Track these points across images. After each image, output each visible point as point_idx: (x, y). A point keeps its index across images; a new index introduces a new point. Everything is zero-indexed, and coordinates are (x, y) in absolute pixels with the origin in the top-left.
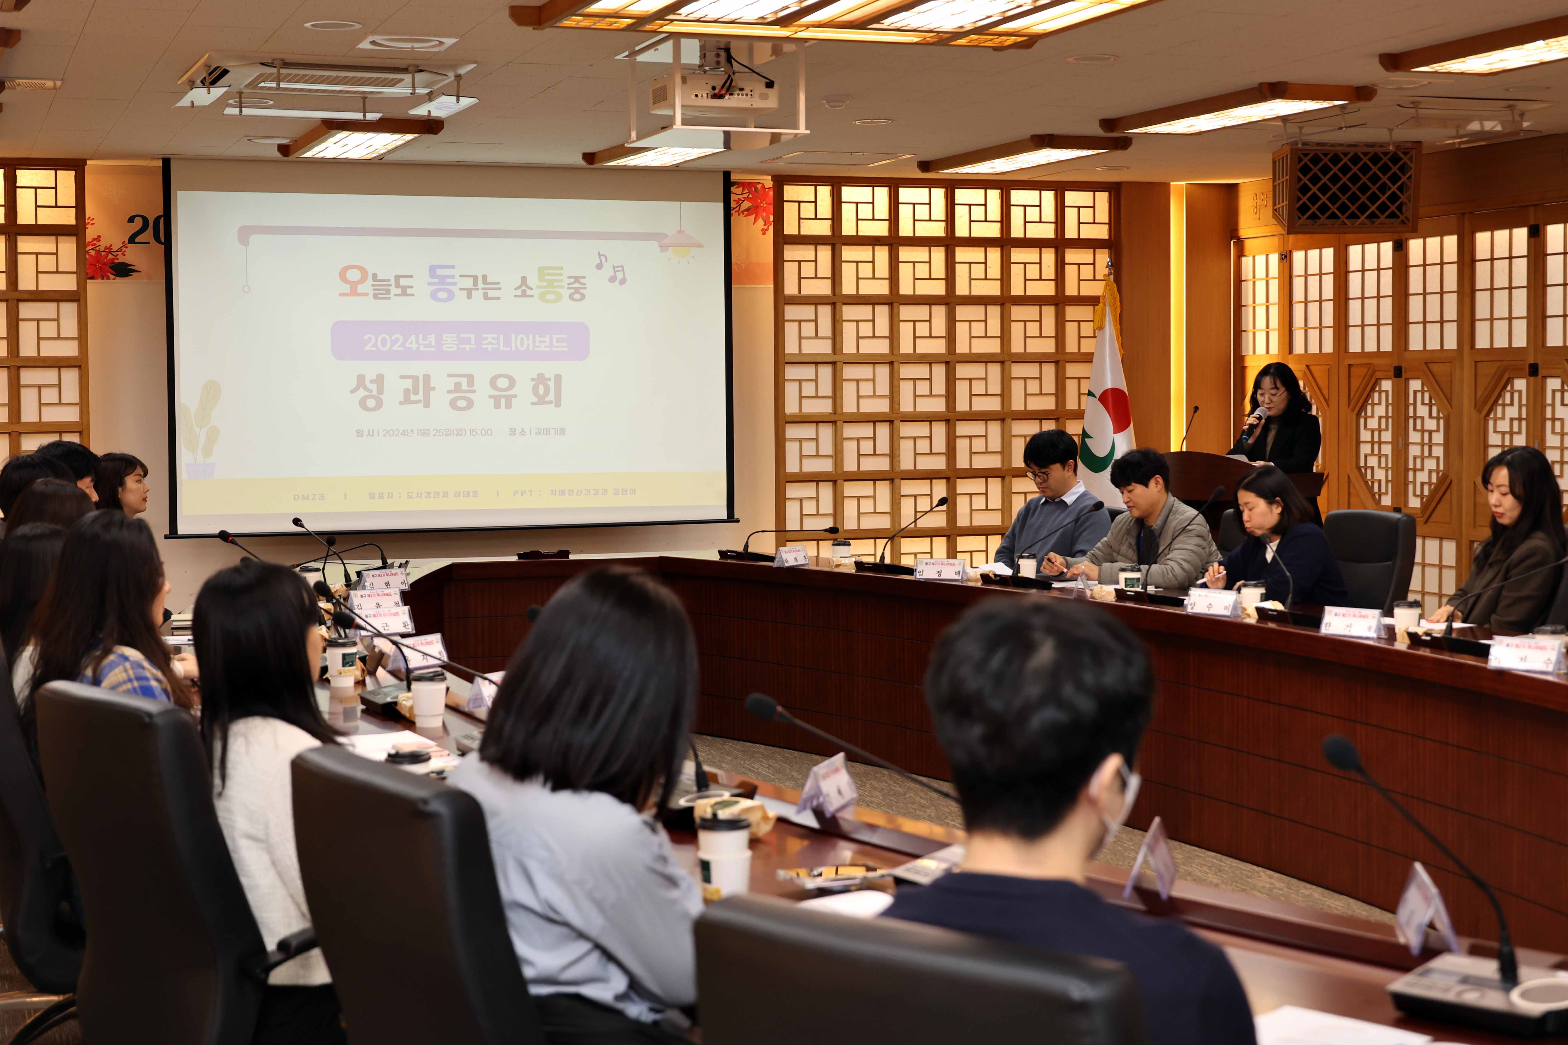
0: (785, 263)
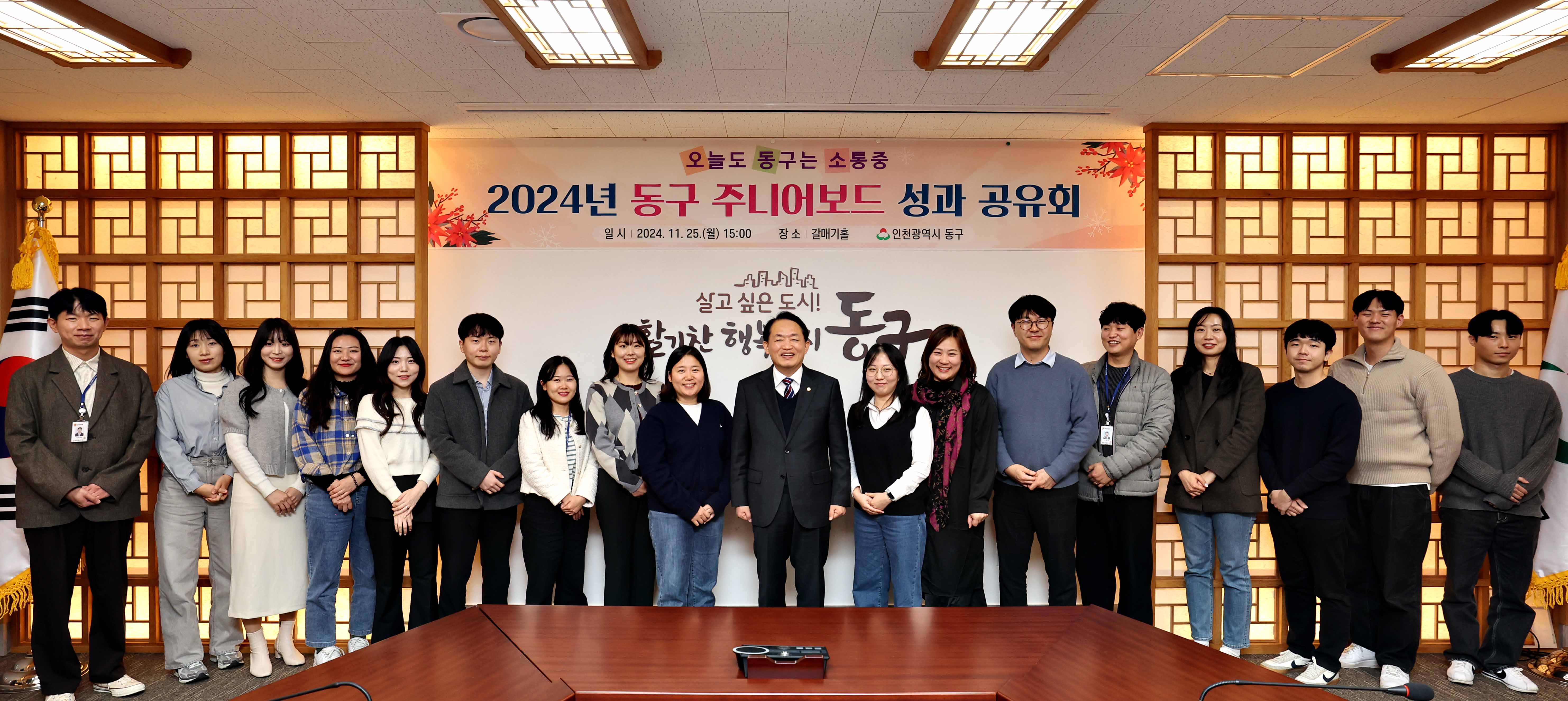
0: (1160, 220)
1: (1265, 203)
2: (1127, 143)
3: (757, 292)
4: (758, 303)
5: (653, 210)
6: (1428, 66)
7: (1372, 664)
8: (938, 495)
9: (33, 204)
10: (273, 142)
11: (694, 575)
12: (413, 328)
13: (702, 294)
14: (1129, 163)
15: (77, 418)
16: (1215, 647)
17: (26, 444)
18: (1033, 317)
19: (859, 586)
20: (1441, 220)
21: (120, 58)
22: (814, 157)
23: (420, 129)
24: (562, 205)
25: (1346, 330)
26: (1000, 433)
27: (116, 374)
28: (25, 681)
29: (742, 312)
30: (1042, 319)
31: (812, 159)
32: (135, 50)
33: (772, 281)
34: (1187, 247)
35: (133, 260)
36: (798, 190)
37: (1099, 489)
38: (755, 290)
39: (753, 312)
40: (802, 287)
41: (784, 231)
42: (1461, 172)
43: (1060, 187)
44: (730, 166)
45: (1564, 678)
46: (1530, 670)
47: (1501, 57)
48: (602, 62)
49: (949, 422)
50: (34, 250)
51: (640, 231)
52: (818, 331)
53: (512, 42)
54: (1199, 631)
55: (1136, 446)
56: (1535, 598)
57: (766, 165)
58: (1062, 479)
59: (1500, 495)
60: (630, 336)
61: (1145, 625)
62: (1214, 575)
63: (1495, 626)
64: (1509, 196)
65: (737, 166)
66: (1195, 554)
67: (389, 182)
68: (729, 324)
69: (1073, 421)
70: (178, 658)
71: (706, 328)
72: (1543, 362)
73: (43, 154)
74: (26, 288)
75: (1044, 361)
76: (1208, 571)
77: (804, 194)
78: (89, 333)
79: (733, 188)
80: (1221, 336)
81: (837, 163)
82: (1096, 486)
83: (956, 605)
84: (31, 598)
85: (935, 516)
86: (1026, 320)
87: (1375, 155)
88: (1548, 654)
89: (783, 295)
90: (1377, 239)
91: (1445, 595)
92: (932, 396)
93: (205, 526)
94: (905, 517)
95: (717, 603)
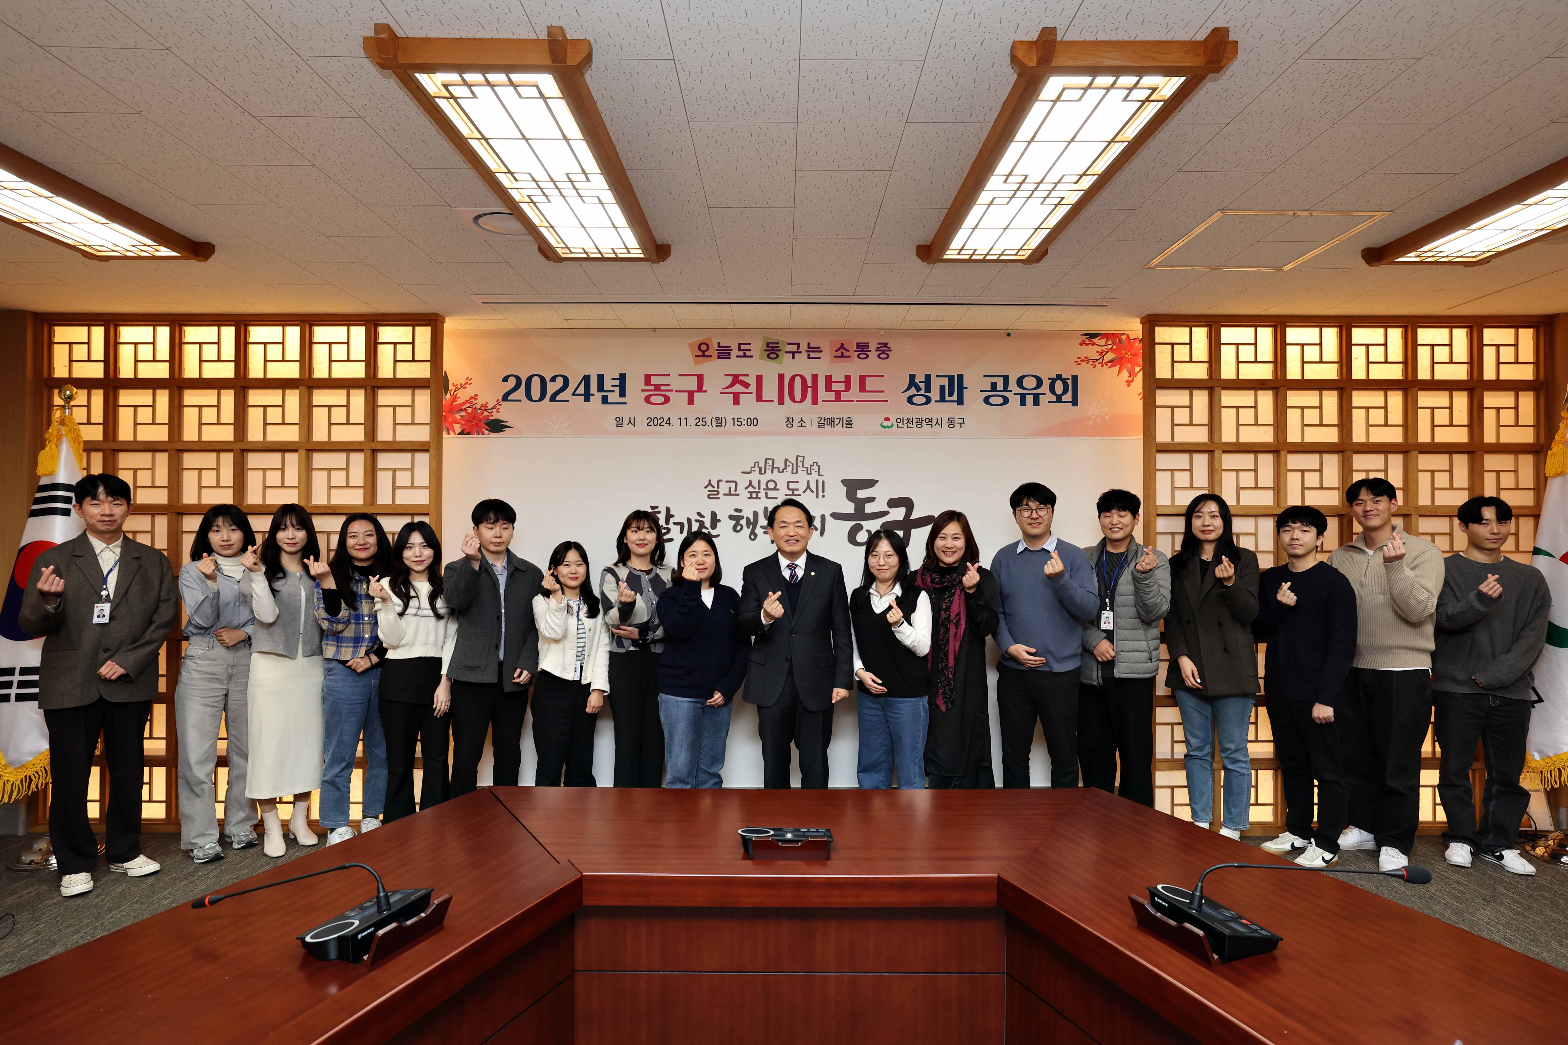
0: (1157, 409)
1: (1259, 392)
2: (1124, 334)
3: (764, 479)
4: (764, 489)
5: (662, 399)
6: (1417, 259)
7: (1370, 845)
8: (944, 676)
9: (60, 392)
10: (293, 333)
11: (702, 757)
12: (427, 514)
13: (710, 481)
14: (1126, 354)
15: (100, 600)
16: (1214, 829)
18: (1033, 505)
19: (863, 768)
20: (1432, 409)
21: (146, 251)
22: (819, 348)
23: (436, 320)
24: (574, 394)
25: (1341, 516)
27: (137, 558)
28: (43, 861)
29: (749, 498)
30: (1042, 506)
31: (818, 350)
32: (160, 244)
33: (779, 468)
34: (1185, 436)
35: (155, 447)
36: (803, 379)
38: (761, 477)
39: (760, 498)
40: (808, 474)
41: (790, 420)
42: (1451, 362)
43: (1059, 377)
44: (737, 357)
45: (1562, 860)
46: (1527, 852)
47: (1488, 251)
48: (613, 256)
49: (953, 604)
50: (59, 438)
51: (650, 420)
52: (823, 518)
53: (527, 238)
54: (1199, 813)
56: (1531, 780)
57: (772, 356)
60: (642, 521)
61: (1146, 808)
62: (1213, 757)
63: (1491, 809)
64: (1499, 385)
65: (745, 356)
66: (1196, 737)
67: (406, 371)
68: (737, 510)
70: (194, 838)
71: (714, 515)
72: (1535, 548)
73: (70, 344)
74: (51, 474)
75: (1044, 547)
76: (1207, 754)
77: (810, 384)
78: (112, 519)
79: (741, 378)
80: (1218, 522)
81: (842, 353)
83: (959, 787)
84: (49, 779)
85: (941, 697)
86: (1027, 507)
87: (1367, 345)
88: (1545, 836)
89: (789, 482)
90: (1371, 428)
91: (1440, 778)
92: (937, 580)
93: (225, 709)
94: (908, 699)
95: (725, 785)
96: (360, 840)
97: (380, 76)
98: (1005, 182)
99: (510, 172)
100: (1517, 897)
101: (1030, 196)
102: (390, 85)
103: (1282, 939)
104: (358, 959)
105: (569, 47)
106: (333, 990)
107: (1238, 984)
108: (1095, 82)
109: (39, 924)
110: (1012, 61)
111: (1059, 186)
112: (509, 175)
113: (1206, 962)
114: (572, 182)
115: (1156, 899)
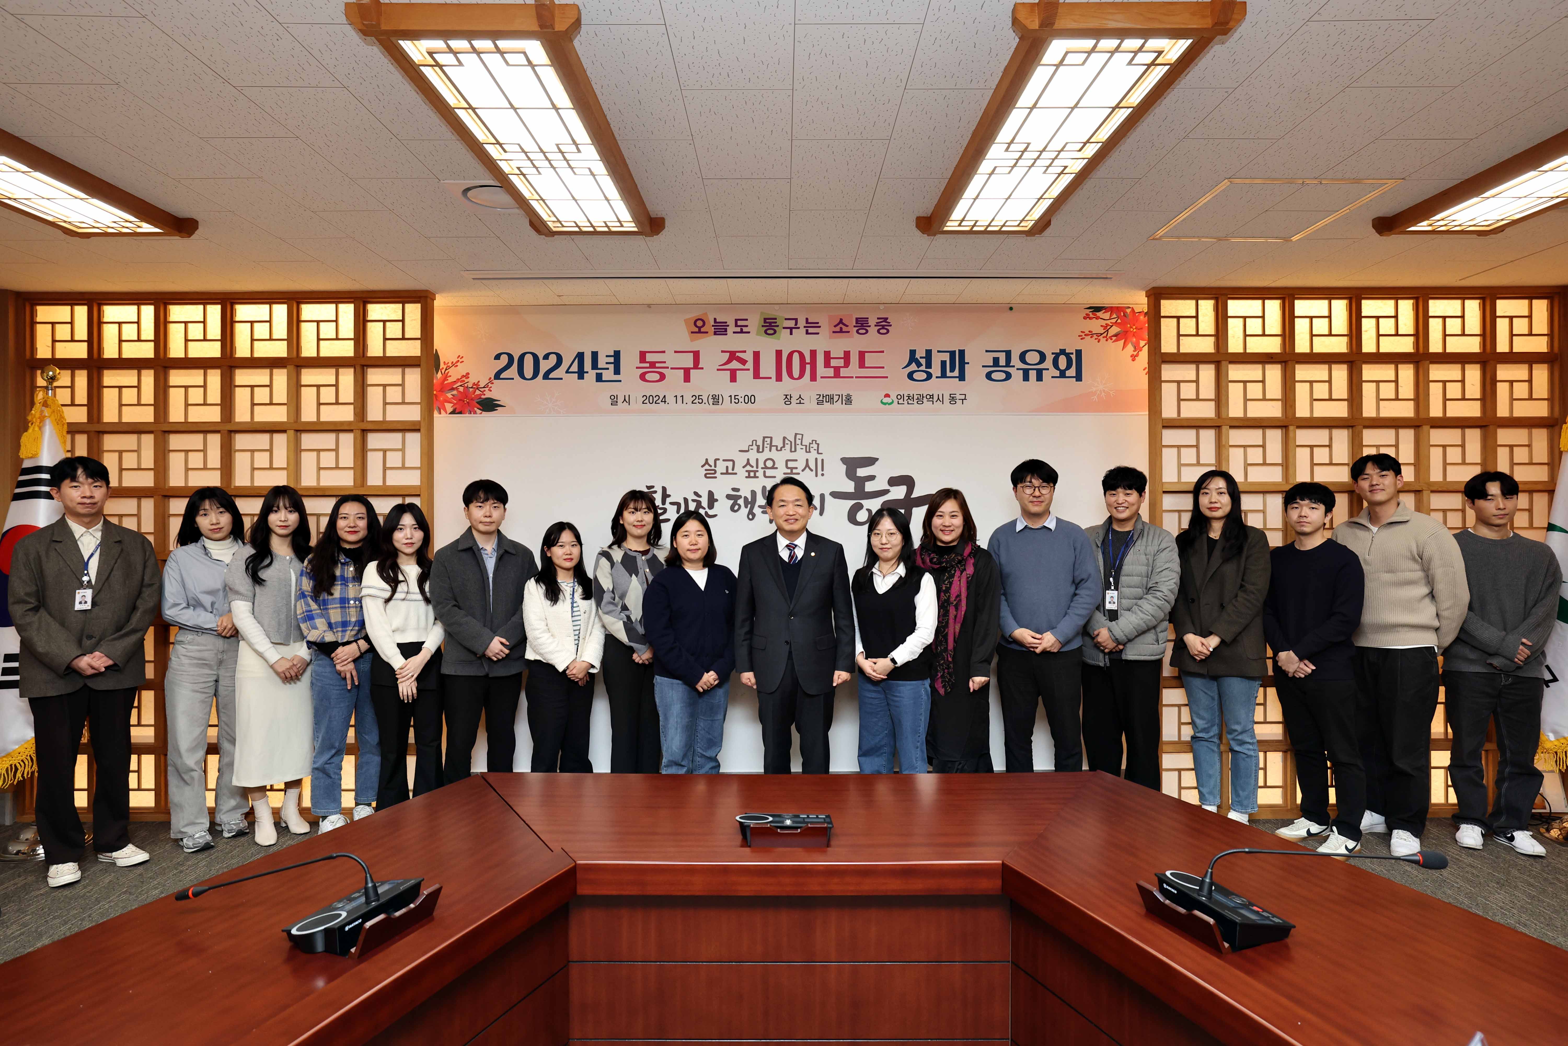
0: (1163, 384)
1: (1268, 366)
2: (1129, 307)
3: (762, 457)
4: (762, 468)
5: (657, 377)
6: (1430, 228)
7: (1381, 828)
8: (943, 659)
9: (42, 373)
10: (281, 311)
11: (698, 740)
12: (419, 495)
13: (707, 460)
14: (1131, 327)
15: (81, 586)
16: (1222, 813)
17: (28, 612)
18: (1036, 482)
19: (863, 753)
20: (1444, 382)
21: (127, 228)
22: (818, 323)
23: (426, 297)
24: (567, 372)
26: (1003, 598)
27: (119, 542)
28: (29, 851)
29: (746, 477)
30: (1045, 484)
31: (816, 325)
32: (142, 220)
33: (777, 446)
34: (1191, 411)
35: (141, 428)
36: (802, 356)
37: (1105, 654)
38: (759, 456)
39: (758, 477)
40: (806, 452)
41: (789, 397)
42: (1463, 334)
43: (1063, 352)
44: (734, 333)
47: (1502, 220)
48: (606, 229)
49: (953, 585)
50: (42, 419)
51: (645, 397)
53: (517, 211)
54: (1207, 795)
55: (1141, 611)
57: (770, 332)
58: (1068, 642)
59: (1504, 657)
60: (638, 501)
61: (1153, 792)
62: (1220, 738)
63: (1503, 790)
64: (1512, 358)
65: (742, 332)
66: (1202, 718)
67: (395, 350)
68: (734, 489)
69: (1077, 583)
70: (184, 827)
71: (711, 494)
72: (1549, 524)
73: (53, 324)
74: (34, 456)
75: (1045, 524)
76: (1214, 736)
77: (808, 360)
78: (92, 501)
79: (737, 354)
80: (1226, 499)
81: (841, 328)
82: (1103, 651)
83: (962, 771)
85: (940, 680)
86: (1028, 484)
87: (1378, 318)
88: (1560, 818)
89: (787, 461)
90: (1381, 402)
91: (1451, 759)
92: (935, 560)
93: (216, 694)
94: (909, 682)
95: (723, 770)
96: (352, 827)
97: (363, 44)
98: (1007, 150)
99: (498, 143)
100: (1532, 881)
101: (1033, 165)
102: (374, 53)
103: (1294, 927)
104: (345, 951)
105: (557, 12)
106: (320, 983)
107: (1248, 973)
108: (1099, 45)
109: (26, 916)
110: (1013, 25)
111: (1062, 155)
112: (497, 146)
113: (1217, 950)
114: (562, 153)
115: (1165, 886)
